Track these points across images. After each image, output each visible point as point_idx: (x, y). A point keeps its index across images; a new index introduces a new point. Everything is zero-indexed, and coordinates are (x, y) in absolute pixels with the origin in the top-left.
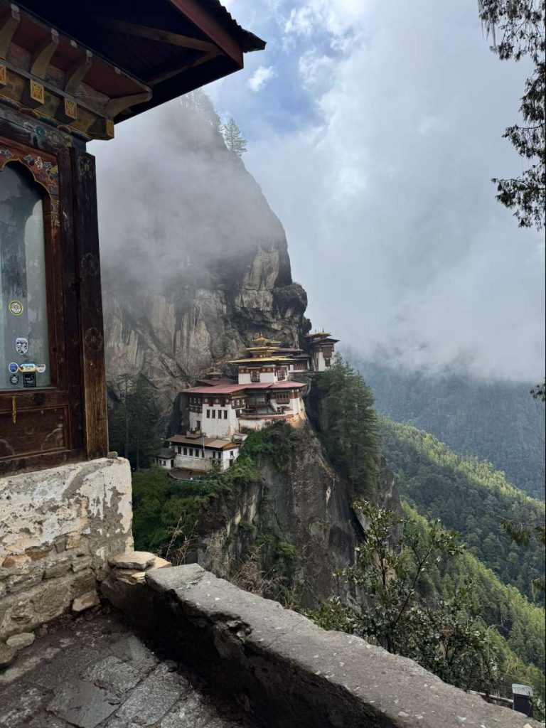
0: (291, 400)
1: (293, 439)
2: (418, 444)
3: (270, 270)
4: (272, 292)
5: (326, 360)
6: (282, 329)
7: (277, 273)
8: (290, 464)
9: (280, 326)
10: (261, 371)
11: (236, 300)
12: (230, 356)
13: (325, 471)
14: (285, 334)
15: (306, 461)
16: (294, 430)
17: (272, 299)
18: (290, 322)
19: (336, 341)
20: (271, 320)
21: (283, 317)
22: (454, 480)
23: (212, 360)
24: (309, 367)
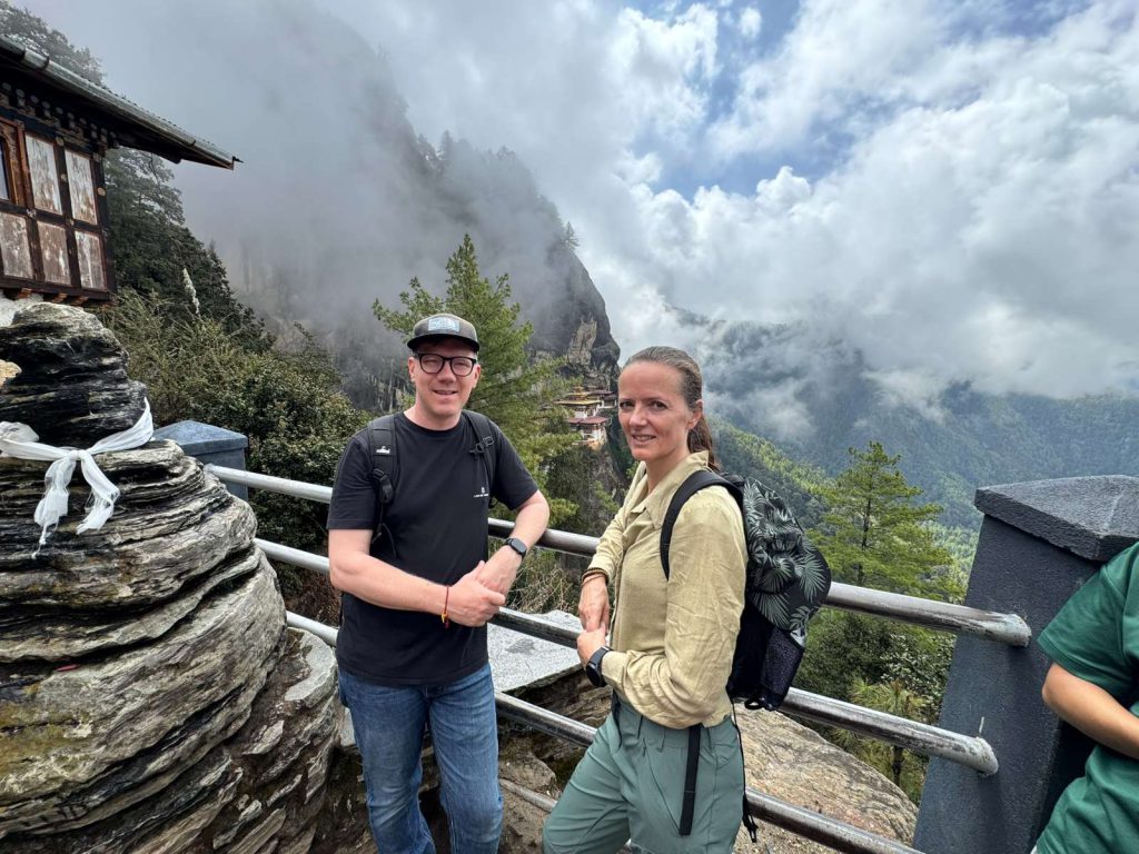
0: (593, 431)
1: (592, 457)
2: (754, 450)
4: (591, 351)
7: (595, 337)
8: (589, 472)
9: (597, 375)
11: (564, 358)
12: (559, 395)
13: (612, 478)
14: (600, 380)
15: (600, 472)
16: (594, 451)
17: (590, 356)
18: (604, 372)
20: (589, 370)
21: (598, 369)
22: (782, 484)
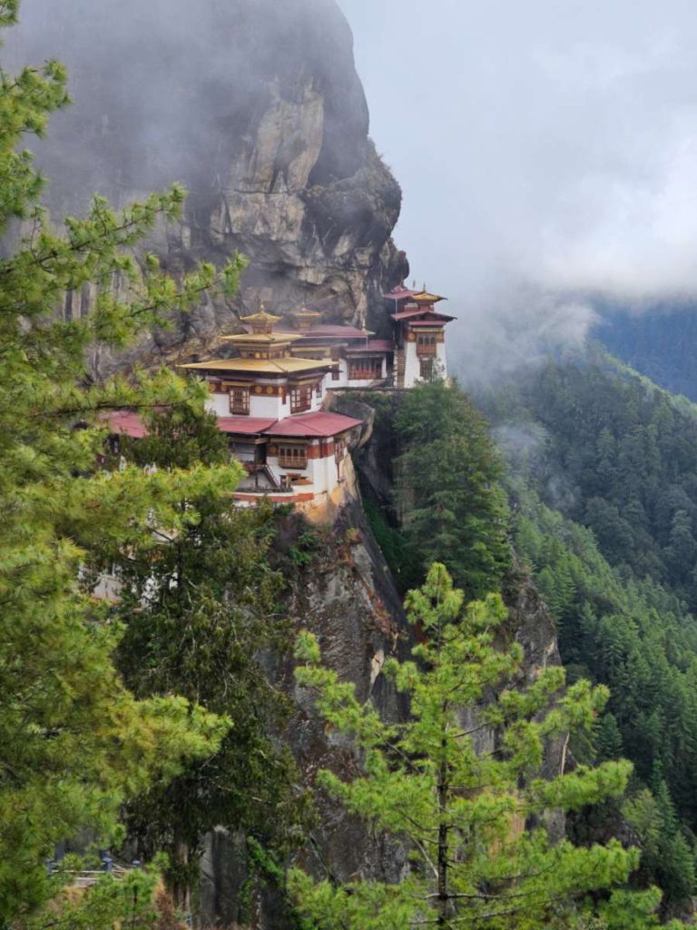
0: (310, 461)
1: (304, 548)
3: (299, 147)
4: (303, 197)
5: (421, 361)
6: (327, 281)
7: (318, 151)
8: (293, 599)
9: (323, 276)
10: (252, 391)
11: (213, 218)
12: (197, 342)
13: (372, 618)
14: (333, 292)
15: (330, 596)
16: (312, 527)
17: (302, 213)
19: (449, 319)
20: (298, 260)
21: (329, 255)
23: (156, 350)
24: (384, 374)
